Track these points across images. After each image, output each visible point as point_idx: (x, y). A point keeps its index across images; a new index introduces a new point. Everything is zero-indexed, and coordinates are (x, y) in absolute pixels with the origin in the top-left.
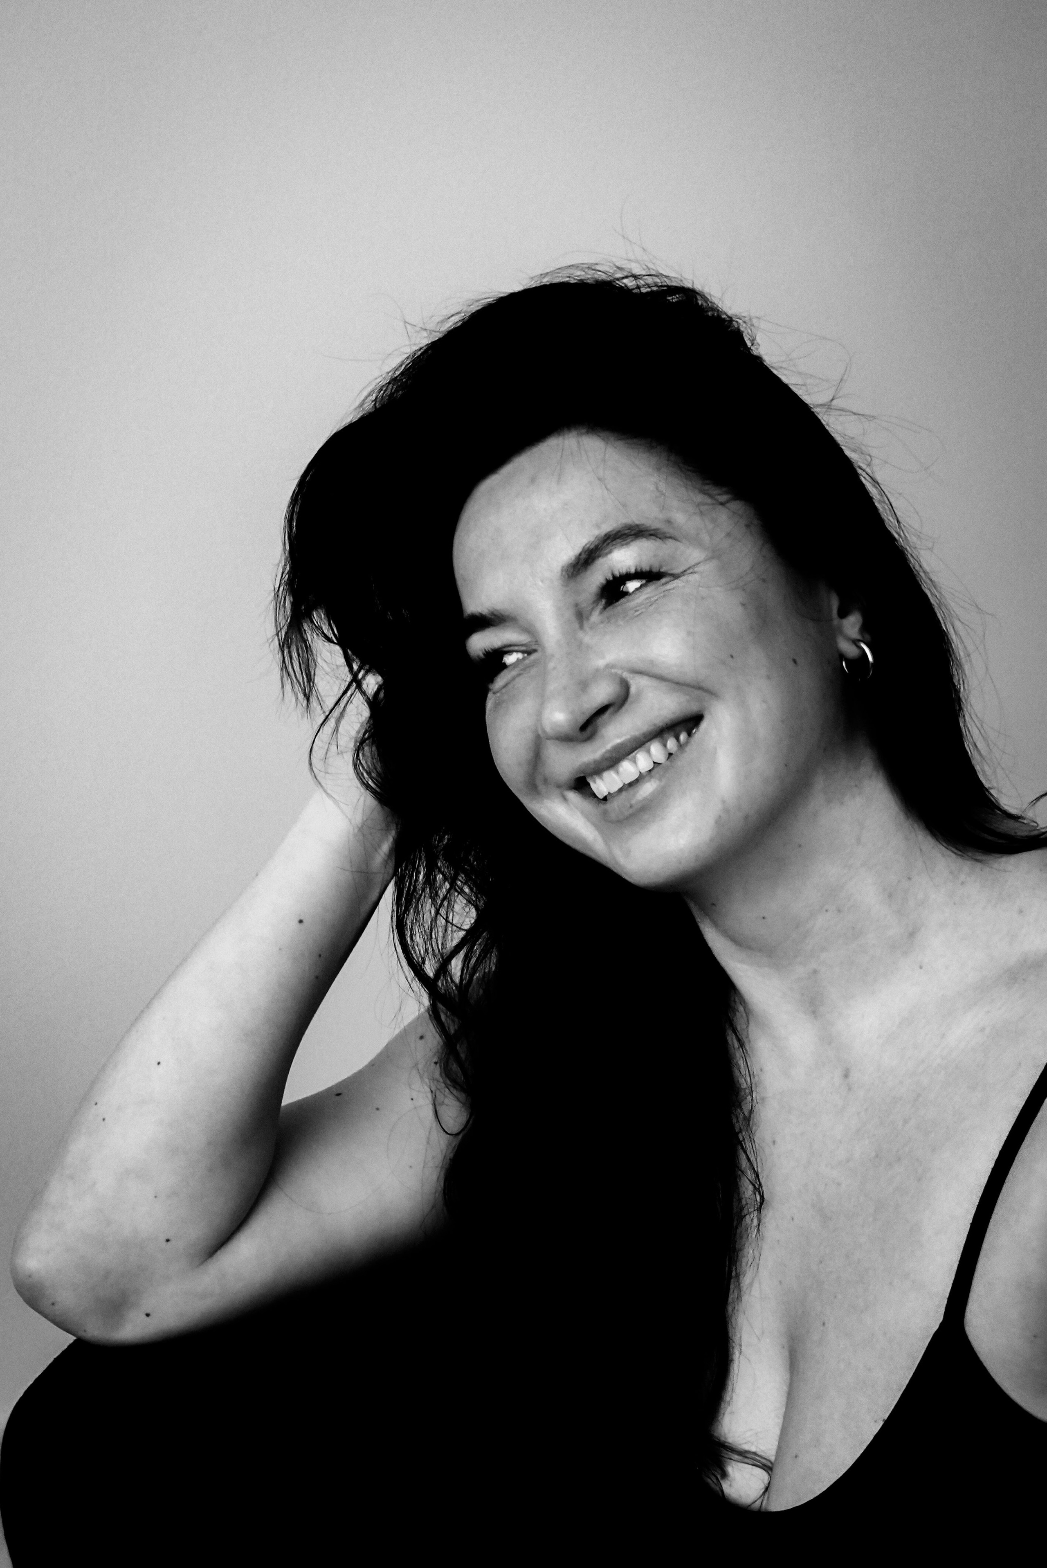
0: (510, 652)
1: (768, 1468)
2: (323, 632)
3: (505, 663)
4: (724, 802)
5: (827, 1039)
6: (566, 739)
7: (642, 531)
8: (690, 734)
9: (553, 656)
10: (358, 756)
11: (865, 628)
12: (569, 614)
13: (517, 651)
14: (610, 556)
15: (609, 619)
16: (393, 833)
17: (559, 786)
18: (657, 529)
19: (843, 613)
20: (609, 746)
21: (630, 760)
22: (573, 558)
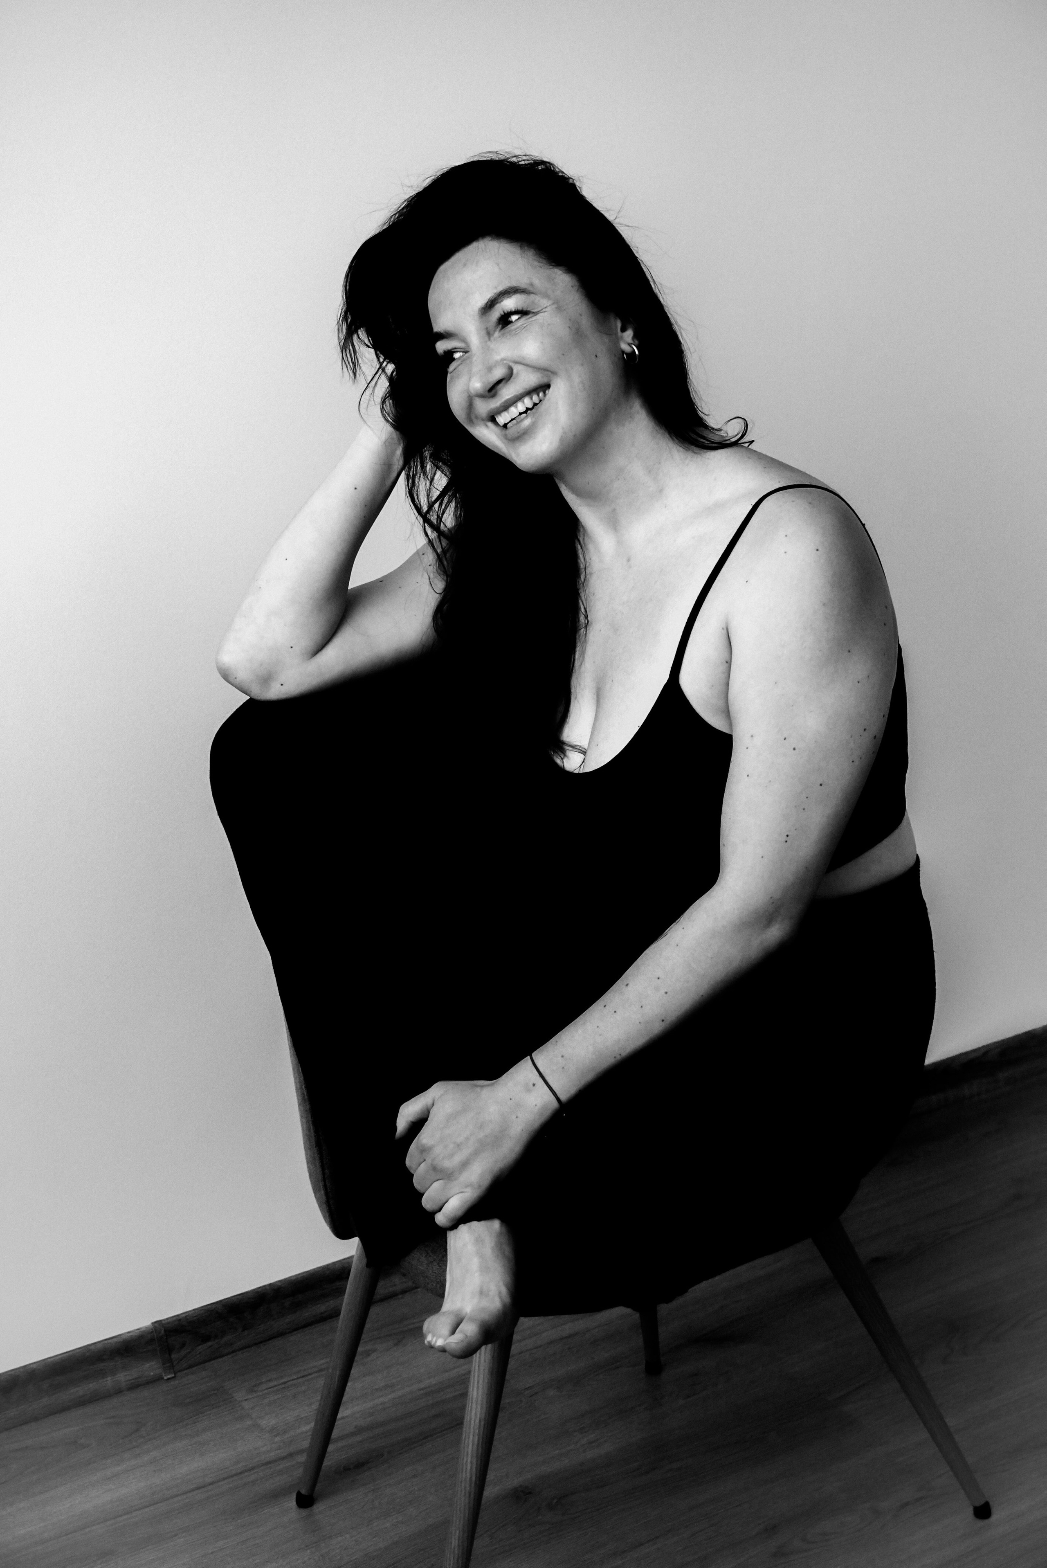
0: (456, 352)
1: (584, 753)
2: (365, 343)
3: (454, 358)
4: (563, 428)
5: (620, 543)
6: (482, 396)
7: (518, 290)
8: (544, 393)
9: (475, 354)
10: (383, 406)
11: (635, 336)
12: (483, 332)
13: (460, 352)
14: (502, 303)
15: (503, 335)
16: (402, 445)
17: (483, 420)
18: (526, 289)
19: (623, 330)
20: (503, 400)
21: (514, 407)
22: (484, 305)
